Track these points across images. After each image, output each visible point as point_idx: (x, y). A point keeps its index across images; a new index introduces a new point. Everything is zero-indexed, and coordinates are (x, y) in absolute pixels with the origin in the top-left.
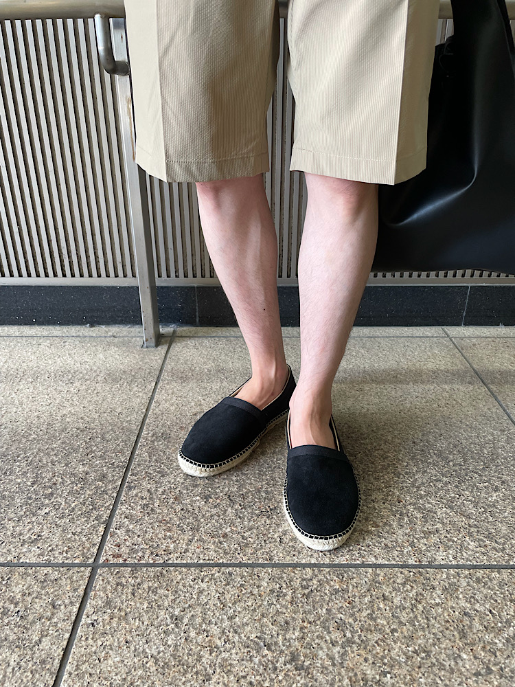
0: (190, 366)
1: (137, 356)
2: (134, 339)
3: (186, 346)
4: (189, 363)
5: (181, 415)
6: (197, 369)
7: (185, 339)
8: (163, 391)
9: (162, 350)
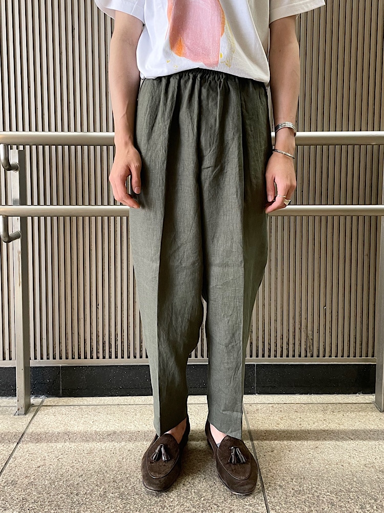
0: (46, 429)
1: (9, 423)
2: (11, 408)
3: (48, 414)
4: (46, 427)
5: (29, 467)
6: (50, 432)
7: (49, 408)
8: (21, 450)
9: (29, 417)
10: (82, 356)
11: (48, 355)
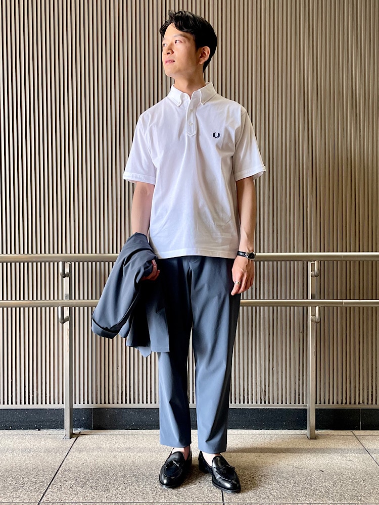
0: (85, 446)
1: (60, 443)
2: (60, 435)
6: (88, 447)
7: (85, 435)
8: (71, 455)
9: (73, 440)
10: (107, 402)
11: (84, 401)
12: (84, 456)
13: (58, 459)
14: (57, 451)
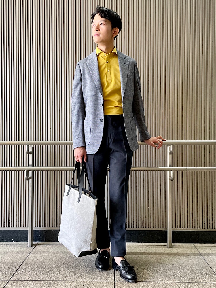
0: (39, 251)
1: (25, 249)
3: (40, 247)
8: (31, 256)
9: (33, 247)
10: (53, 226)
11: (40, 225)
12: (38, 256)
13: (23, 258)
14: (23, 253)
